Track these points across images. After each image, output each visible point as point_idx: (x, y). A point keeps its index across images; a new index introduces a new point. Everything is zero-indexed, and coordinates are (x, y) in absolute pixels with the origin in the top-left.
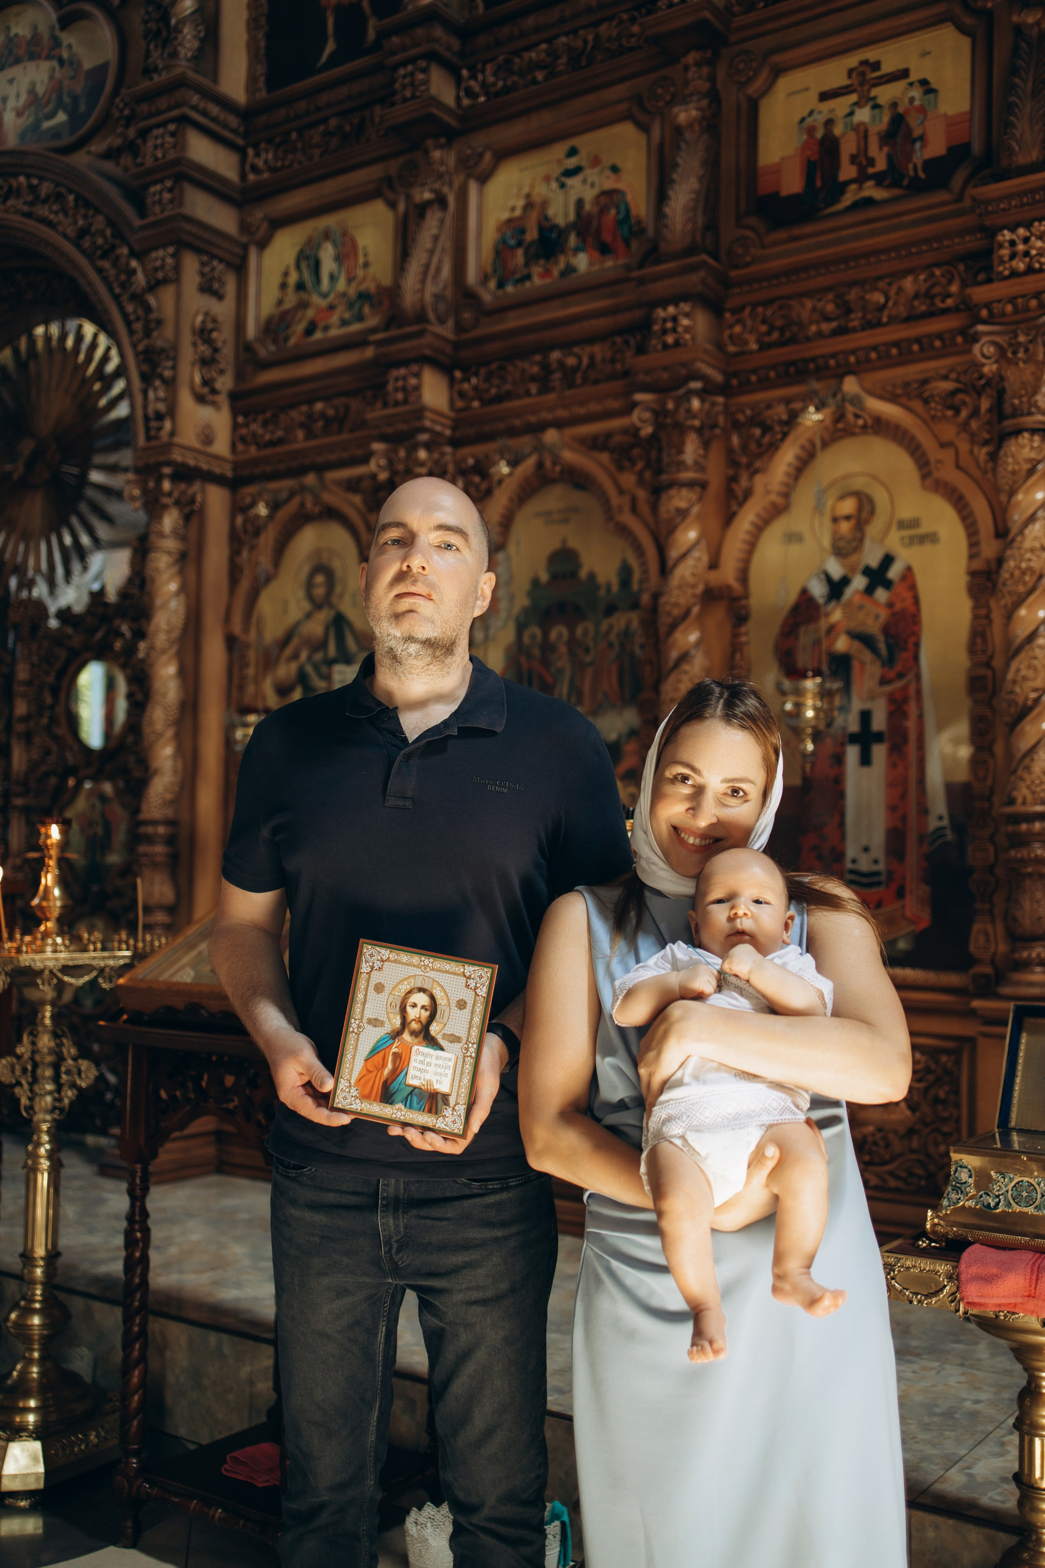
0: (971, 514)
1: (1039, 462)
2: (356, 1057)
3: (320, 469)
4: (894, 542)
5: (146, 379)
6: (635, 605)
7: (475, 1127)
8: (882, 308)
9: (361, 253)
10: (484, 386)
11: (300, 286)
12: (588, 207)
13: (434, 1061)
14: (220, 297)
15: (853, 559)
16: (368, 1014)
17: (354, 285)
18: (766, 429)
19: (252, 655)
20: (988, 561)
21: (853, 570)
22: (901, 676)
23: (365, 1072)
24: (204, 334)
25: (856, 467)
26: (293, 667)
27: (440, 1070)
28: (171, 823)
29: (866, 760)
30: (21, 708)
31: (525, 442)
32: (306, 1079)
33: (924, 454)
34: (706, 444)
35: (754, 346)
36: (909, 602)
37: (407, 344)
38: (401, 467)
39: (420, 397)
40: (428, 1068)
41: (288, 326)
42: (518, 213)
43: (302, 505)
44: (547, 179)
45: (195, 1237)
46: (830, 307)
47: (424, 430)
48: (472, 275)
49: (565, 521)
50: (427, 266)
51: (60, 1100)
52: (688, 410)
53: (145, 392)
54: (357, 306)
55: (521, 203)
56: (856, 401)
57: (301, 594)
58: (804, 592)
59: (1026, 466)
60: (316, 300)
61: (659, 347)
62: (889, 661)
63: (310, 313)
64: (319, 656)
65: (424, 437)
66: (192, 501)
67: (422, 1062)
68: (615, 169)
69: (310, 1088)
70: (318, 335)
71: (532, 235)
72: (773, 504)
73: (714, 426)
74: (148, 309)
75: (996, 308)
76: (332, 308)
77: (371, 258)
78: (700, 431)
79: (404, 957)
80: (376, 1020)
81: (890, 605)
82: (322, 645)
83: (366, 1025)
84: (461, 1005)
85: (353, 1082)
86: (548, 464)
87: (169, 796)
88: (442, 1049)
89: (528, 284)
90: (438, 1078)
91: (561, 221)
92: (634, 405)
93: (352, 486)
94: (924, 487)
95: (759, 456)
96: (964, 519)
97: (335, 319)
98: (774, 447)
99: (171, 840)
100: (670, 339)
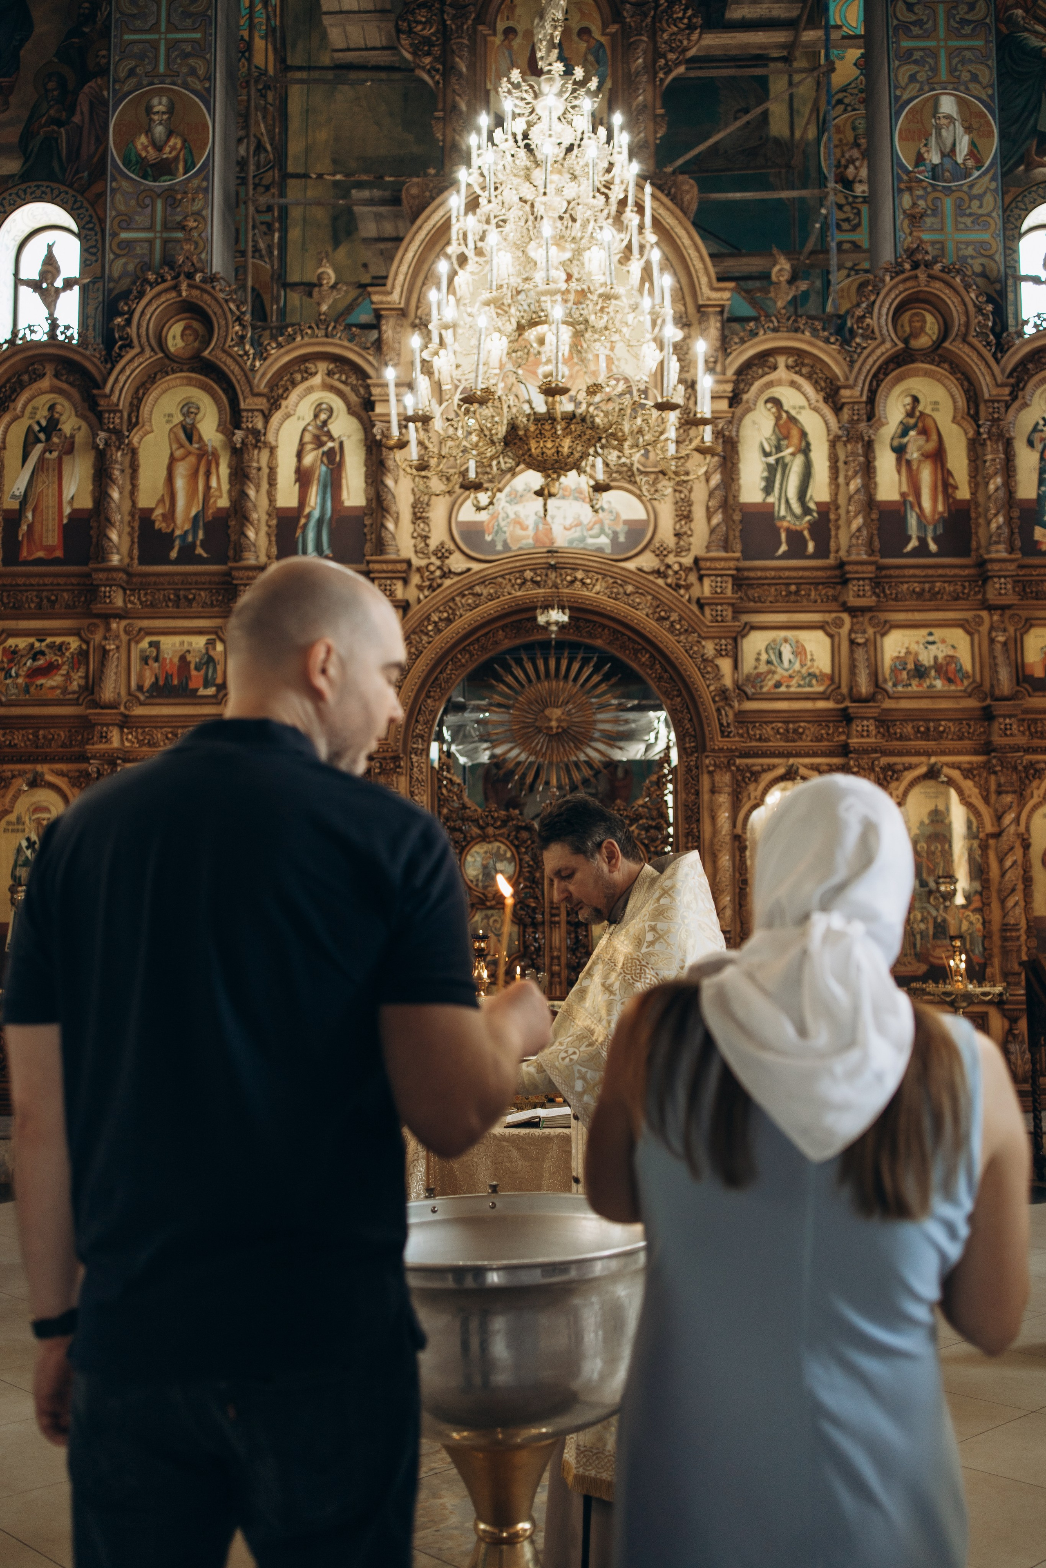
6: (977, 837)
9: (809, 656)
11: (769, 662)
12: (940, 660)
17: (805, 668)
41: (763, 681)
42: (902, 654)
44: (918, 643)
49: (936, 797)
54: (807, 680)
55: (904, 651)
60: (779, 670)
63: (777, 677)
68: (953, 647)
70: (783, 689)
71: (911, 666)
76: (791, 677)
77: (816, 658)
89: (910, 688)
91: (926, 663)
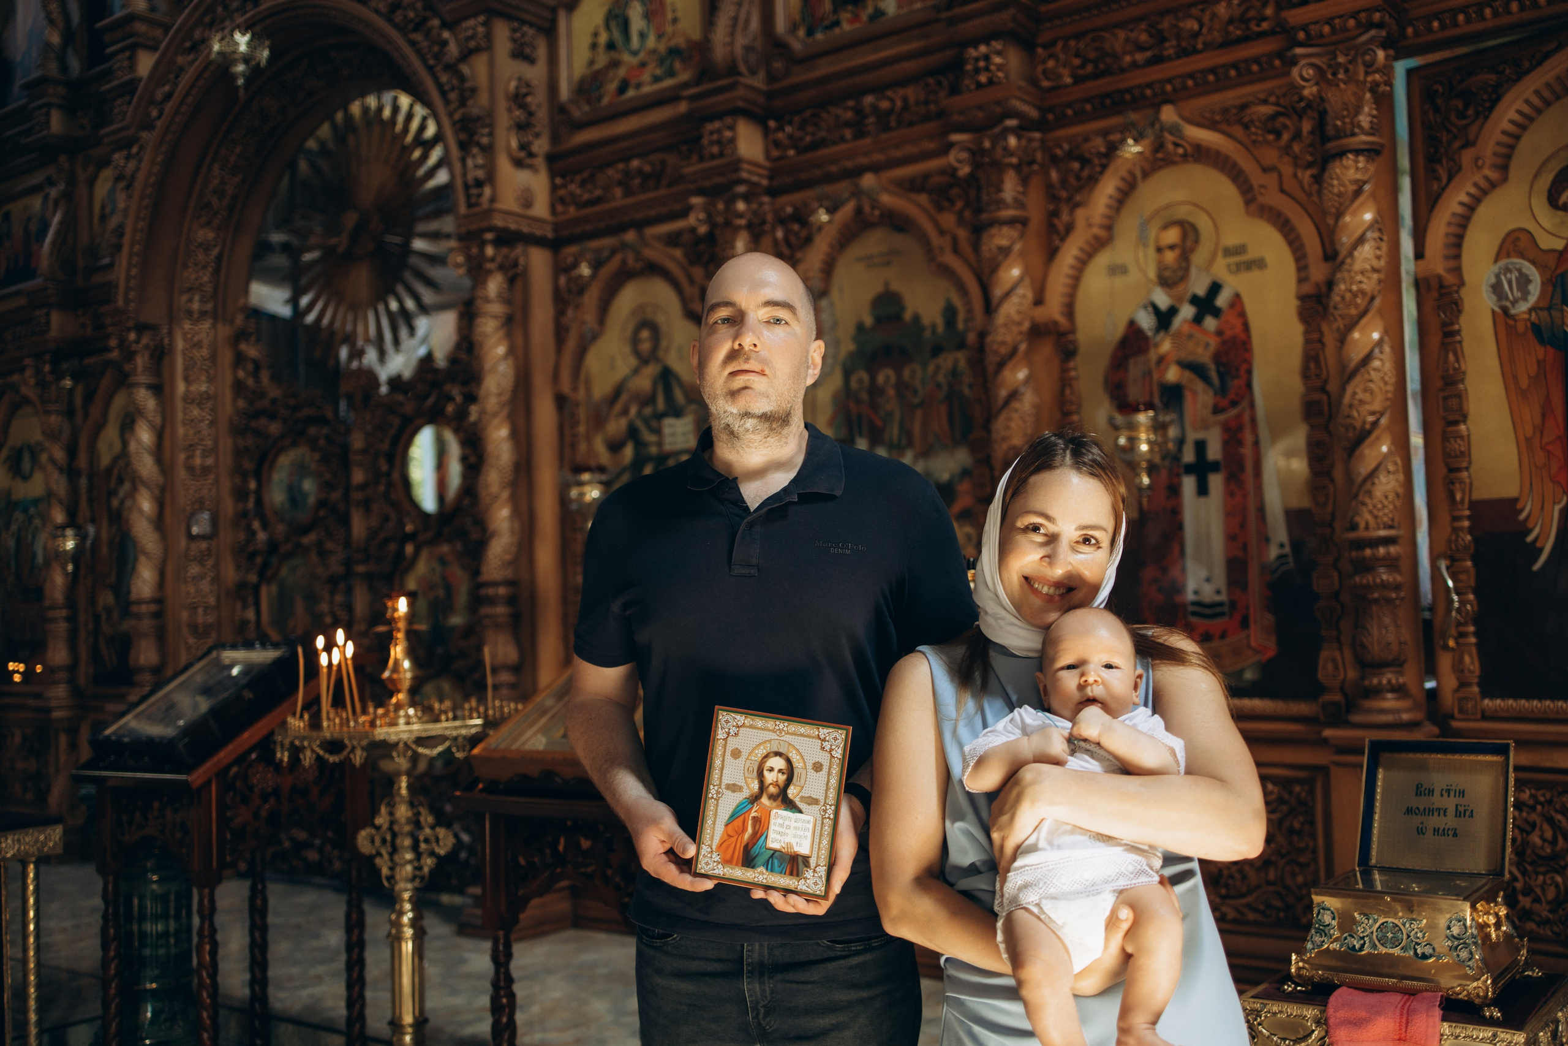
0: (1298, 237)
1: (1365, 182)
2: (717, 823)
3: (640, 225)
4: (1220, 269)
5: (464, 146)
6: (961, 345)
7: (837, 888)
8: (1198, 34)
9: (669, 9)
10: (799, 134)
11: (611, 46)
13: (793, 824)
14: (531, 60)
15: (1180, 288)
16: (726, 780)
17: (664, 40)
18: (1085, 161)
19: (582, 413)
20: (1317, 285)
21: (1180, 299)
22: (1234, 404)
23: (726, 837)
24: (518, 99)
25: (1180, 196)
26: (623, 423)
27: (799, 833)
28: (511, 583)
29: (1202, 490)
30: (358, 476)
31: (843, 187)
32: (668, 846)
33: (1247, 180)
34: (1025, 181)
35: (1068, 80)
36: (1238, 330)
37: (720, 98)
38: (720, 220)
39: (735, 149)
40: (787, 831)
41: (600, 86)
43: (624, 262)
45: (557, 995)
46: (1144, 37)
47: (741, 181)
48: (781, 25)
49: (887, 264)
50: (735, 19)
51: (419, 868)
52: (1006, 149)
53: (463, 160)
54: (668, 62)
56: (1175, 130)
57: (627, 349)
58: (1132, 324)
59: (1353, 188)
60: (627, 58)
61: (973, 87)
62: (1222, 390)
63: (622, 72)
64: (648, 411)
65: (741, 189)
66: (515, 264)
67: (781, 825)
69: (671, 854)
70: (631, 93)
72: (1096, 237)
73: (1033, 162)
74: (462, 78)
75: (1314, 30)
76: (643, 65)
77: (679, 14)
78: (1017, 168)
79: (759, 722)
80: (734, 785)
81: (1219, 333)
82: (651, 399)
83: (724, 790)
84: (818, 767)
85: (714, 847)
86: (867, 208)
87: (508, 557)
88: (800, 812)
89: (837, 31)
90: (798, 840)
92: (951, 145)
93: (673, 240)
94: (1248, 213)
95: (1079, 189)
96: (1290, 243)
97: (646, 76)
98: (1093, 180)
99: (512, 601)
100: (983, 78)
